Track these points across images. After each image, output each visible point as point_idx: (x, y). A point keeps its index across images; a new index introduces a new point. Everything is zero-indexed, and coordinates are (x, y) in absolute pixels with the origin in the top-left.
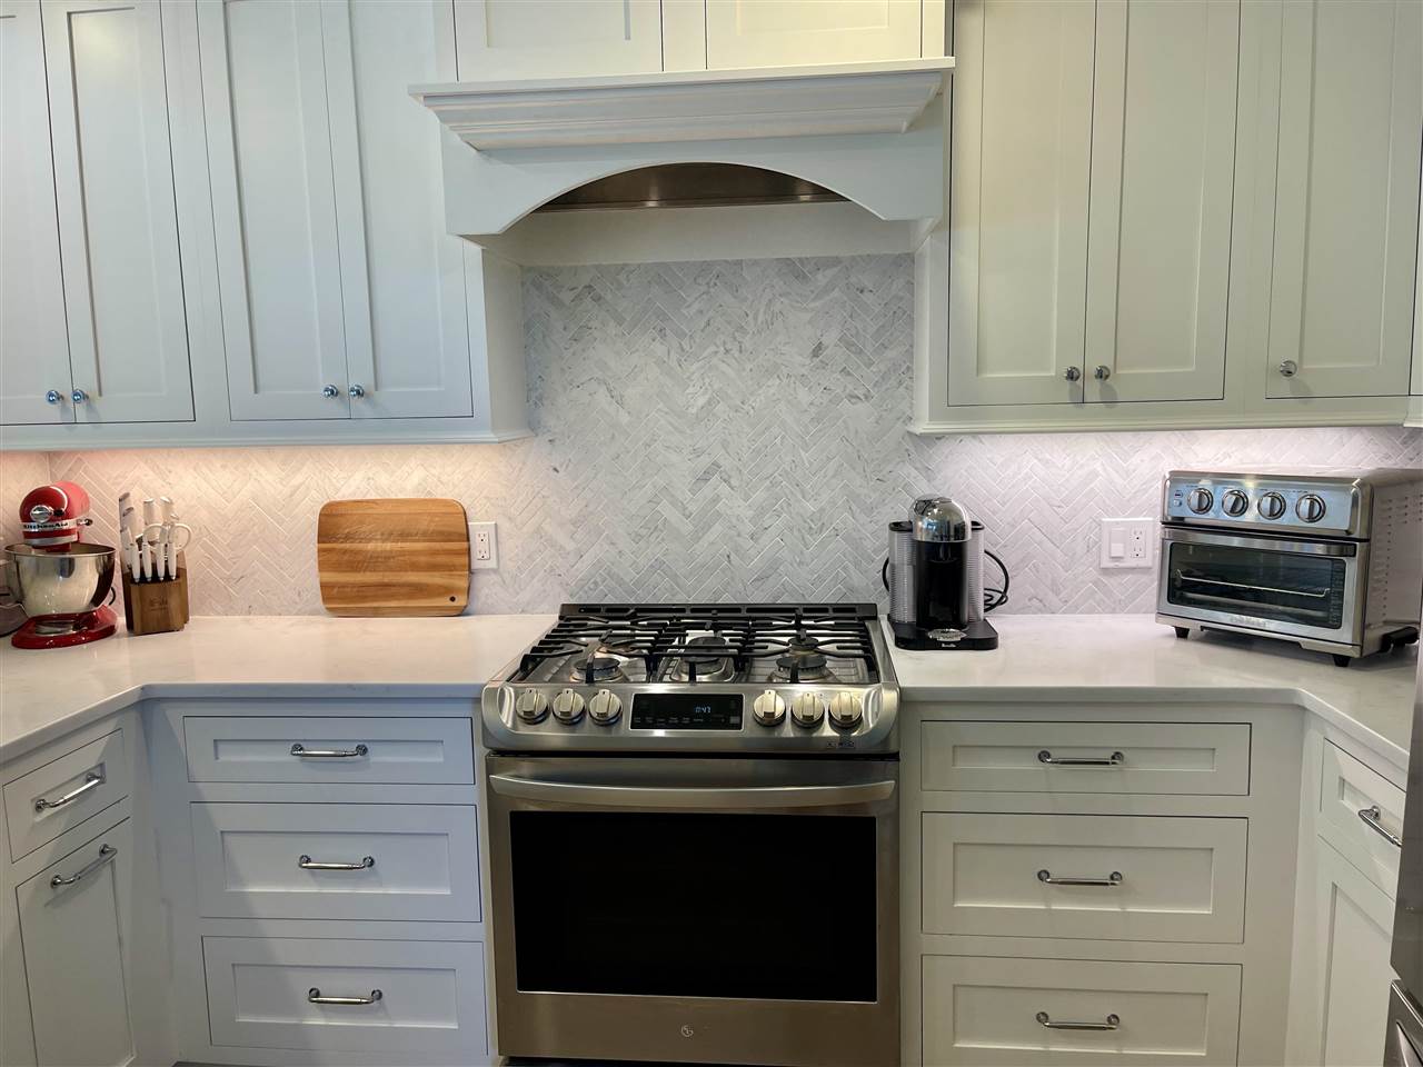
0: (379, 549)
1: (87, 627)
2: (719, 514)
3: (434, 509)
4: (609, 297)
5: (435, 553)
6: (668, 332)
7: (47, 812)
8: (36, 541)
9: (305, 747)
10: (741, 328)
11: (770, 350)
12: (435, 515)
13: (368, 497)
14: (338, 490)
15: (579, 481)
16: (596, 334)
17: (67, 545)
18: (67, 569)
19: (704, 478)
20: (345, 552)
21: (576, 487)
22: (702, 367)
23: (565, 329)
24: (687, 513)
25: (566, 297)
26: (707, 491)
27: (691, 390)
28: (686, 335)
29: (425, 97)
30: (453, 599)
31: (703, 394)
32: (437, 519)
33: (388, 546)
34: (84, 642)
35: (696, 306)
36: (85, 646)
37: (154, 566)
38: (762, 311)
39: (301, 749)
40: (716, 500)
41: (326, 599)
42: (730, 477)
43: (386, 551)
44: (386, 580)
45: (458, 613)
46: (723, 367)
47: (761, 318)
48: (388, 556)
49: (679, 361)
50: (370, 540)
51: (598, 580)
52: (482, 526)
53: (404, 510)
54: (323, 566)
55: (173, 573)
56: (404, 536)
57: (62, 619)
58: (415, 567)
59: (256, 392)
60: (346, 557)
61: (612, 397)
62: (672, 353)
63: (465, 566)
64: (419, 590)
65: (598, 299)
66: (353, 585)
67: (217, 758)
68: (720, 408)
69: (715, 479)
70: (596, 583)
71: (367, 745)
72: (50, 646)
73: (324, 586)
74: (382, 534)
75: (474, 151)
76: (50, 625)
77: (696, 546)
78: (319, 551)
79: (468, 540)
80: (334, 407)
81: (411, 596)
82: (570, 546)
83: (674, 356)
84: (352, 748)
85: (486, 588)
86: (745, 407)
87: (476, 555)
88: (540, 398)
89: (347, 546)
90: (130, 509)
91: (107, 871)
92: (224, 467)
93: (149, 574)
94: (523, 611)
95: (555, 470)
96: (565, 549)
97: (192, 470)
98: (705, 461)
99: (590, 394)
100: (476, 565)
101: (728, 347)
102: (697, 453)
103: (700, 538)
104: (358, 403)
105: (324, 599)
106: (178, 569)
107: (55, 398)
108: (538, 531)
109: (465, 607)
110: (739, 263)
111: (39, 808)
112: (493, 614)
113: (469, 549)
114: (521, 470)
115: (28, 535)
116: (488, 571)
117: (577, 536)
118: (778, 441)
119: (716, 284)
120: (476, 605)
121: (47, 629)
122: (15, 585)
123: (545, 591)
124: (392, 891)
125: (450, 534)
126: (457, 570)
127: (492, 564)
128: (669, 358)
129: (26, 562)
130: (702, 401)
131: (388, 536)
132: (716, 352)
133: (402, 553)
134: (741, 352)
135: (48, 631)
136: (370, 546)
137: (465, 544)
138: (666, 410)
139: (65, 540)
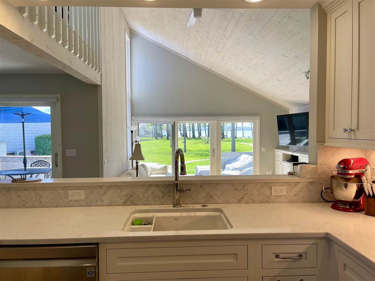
7: (279, 259)
8: (340, 176)
34: (352, 212)
37: (373, 192)
57: (345, 203)
67: (345, 270)
115: (338, 173)
139: (349, 177)
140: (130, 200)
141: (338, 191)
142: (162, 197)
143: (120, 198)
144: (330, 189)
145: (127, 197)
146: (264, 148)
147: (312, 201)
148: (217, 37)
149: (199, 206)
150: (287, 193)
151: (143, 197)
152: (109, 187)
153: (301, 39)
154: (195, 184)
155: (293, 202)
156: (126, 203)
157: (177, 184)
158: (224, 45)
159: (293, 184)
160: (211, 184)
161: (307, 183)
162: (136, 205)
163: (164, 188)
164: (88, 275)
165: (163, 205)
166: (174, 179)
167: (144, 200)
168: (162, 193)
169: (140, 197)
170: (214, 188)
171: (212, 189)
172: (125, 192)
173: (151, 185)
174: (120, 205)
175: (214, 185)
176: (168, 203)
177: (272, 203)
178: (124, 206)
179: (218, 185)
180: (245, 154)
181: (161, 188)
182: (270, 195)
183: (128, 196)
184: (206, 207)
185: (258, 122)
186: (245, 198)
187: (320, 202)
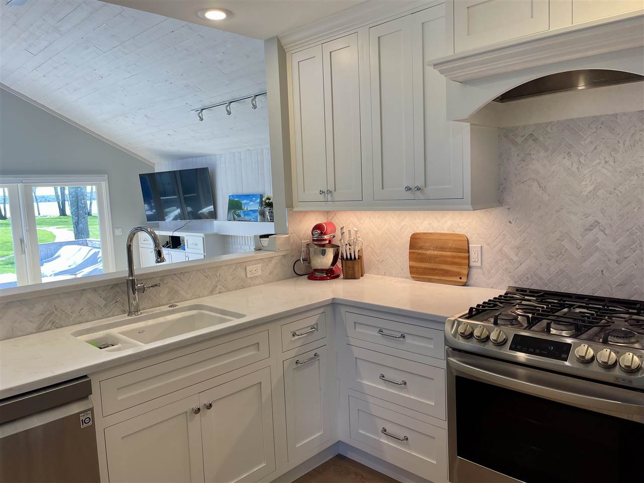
0: (432, 254)
1: (330, 274)
2: (597, 249)
3: (455, 238)
4: (541, 139)
5: (454, 257)
6: (572, 154)
7: (296, 337)
8: (315, 243)
9: (383, 331)
10: (615, 150)
11: (632, 160)
12: (455, 241)
13: (429, 232)
14: (418, 228)
15: (521, 228)
16: (533, 157)
17: (325, 244)
18: (324, 253)
19: (590, 229)
20: (419, 254)
21: (520, 231)
22: (591, 171)
23: (518, 155)
24: (578, 247)
25: (519, 140)
26: (590, 236)
27: (584, 183)
28: (582, 155)
29: (434, 65)
30: (461, 278)
31: (591, 185)
32: (456, 242)
33: (436, 253)
34: (329, 279)
35: (589, 140)
36: (328, 281)
37: (350, 254)
38: (628, 139)
39: (382, 332)
40: (597, 240)
41: (411, 273)
42: (605, 229)
43: (434, 255)
44: (434, 267)
45: (463, 284)
46: (605, 171)
47: (627, 143)
48: (436, 257)
49: (578, 168)
50: (428, 250)
51: (529, 277)
52: (475, 247)
53: (443, 238)
54: (411, 259)
55: (357, 257)
56: (442, 249)
57: (321, 271)
58: (446, 263)
59: (383, 189)
60: (419, 256)
61: (540, 187)
62: (574, 164)
63: (466, 264)
64: (447, 273)
65: (535, 140)
66: (421, 268)
67: (355, 329)
68: (600, 193)
69: (596, 230)
70: (527, 278)
71: (405, 335)
72: (318, 280)
73: (410, 267)
74: (433, 248)
75: (459, 83)
76: (318, 272)
77: (583, 264)
78: (410, 252)
79: (469, 252)
80: (409, 195)
81: (443, 275)
82: (515, 259)
83: (575, 166)
84: (399, 335)
85: (476, 274)
86: (616, 191)
87: (472, 260)
88: (504, 188)
89: (420, 251)
90: (344, 232)
91: (317, 363)
92: (378, 217)
93: (349, 257)
94: (492, 287)
95: (510, 222)
96: (513, 260)
97: (368, 218)
98: (591, 220)
99: (529, 186)
100: (472, 264)
101: (607, 159)
102: (586, 216)
103: (585, 260)
104: (418, 193)
105: (410, 273)
106: (359, 256)
107: (322, 192)
108: (500, 250)
109: (466, 282)
110: (615, 115)
111: (293, 335)
112: (478, 287)
113: (469, 256)
114: (494, 222)
115: (314, 240)
116: (477, 267)
117: (519, 254)
118: (636, 210)
119: (601, 128)
120: (471, 282)
121: (317, 274)
122: (308, 258)
123: (503, 279)
124: (412, 397)
125: (461, 249)
126: (462, 266)
127: (479, 264)
128: (572, 167)
129: (311, 249)
130: (590, 188)
131: (436, 249)
132: (599, 163)
133: (441, 256)
134: (614, 162)
135: (318, 274)
136: (429, 252)
137: (467, 254)
138: (569, 193)
139: (324, 242)
140: (49, 321)
141: (318, 260)
142: (105, 306)
143: (31, 321)
144: (307, 260)
145: (44, 317)
146: (120, 230)
147: (287, 278)
148: (38, 27)
149: (166, 308)
150: (262, 273)
151: (72, 312)
152: (7, 305)
153: (201, 62)
154: (153, 278)
155: (269, 282)
156: (42, 327)
157: (133, 281)
158: (50, 44)
159: (267, 261)
160: (175, 274)
161: (280, 257)
162: (62, 327)
163: (106, 292)
164: (83, 425)
165: (107, 317)
166: (127, 274)
167: (74, 316)
168: (105, 299)
169: (66, 313)
170: (179, 279)
171: (176, 281)
172: (39, 308)
173: (83, 290)
174: (32, 333)
175: (178, 275)
176: (116, 313)
177: (248, 287)
178: (40, 332)
179: (184, 275)
180: (69, 245)
181: (102, 293)
182: (245, 277)
183: (46, 315)
184: (177, 307)
185: (104, 185)
186: (219, 287)
187: (293, 277)
